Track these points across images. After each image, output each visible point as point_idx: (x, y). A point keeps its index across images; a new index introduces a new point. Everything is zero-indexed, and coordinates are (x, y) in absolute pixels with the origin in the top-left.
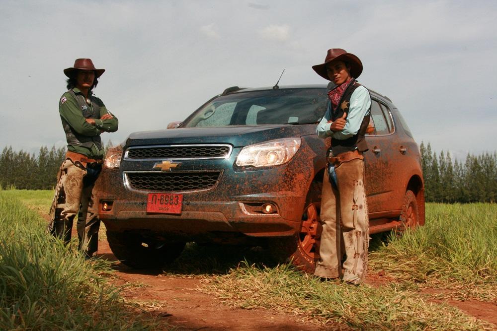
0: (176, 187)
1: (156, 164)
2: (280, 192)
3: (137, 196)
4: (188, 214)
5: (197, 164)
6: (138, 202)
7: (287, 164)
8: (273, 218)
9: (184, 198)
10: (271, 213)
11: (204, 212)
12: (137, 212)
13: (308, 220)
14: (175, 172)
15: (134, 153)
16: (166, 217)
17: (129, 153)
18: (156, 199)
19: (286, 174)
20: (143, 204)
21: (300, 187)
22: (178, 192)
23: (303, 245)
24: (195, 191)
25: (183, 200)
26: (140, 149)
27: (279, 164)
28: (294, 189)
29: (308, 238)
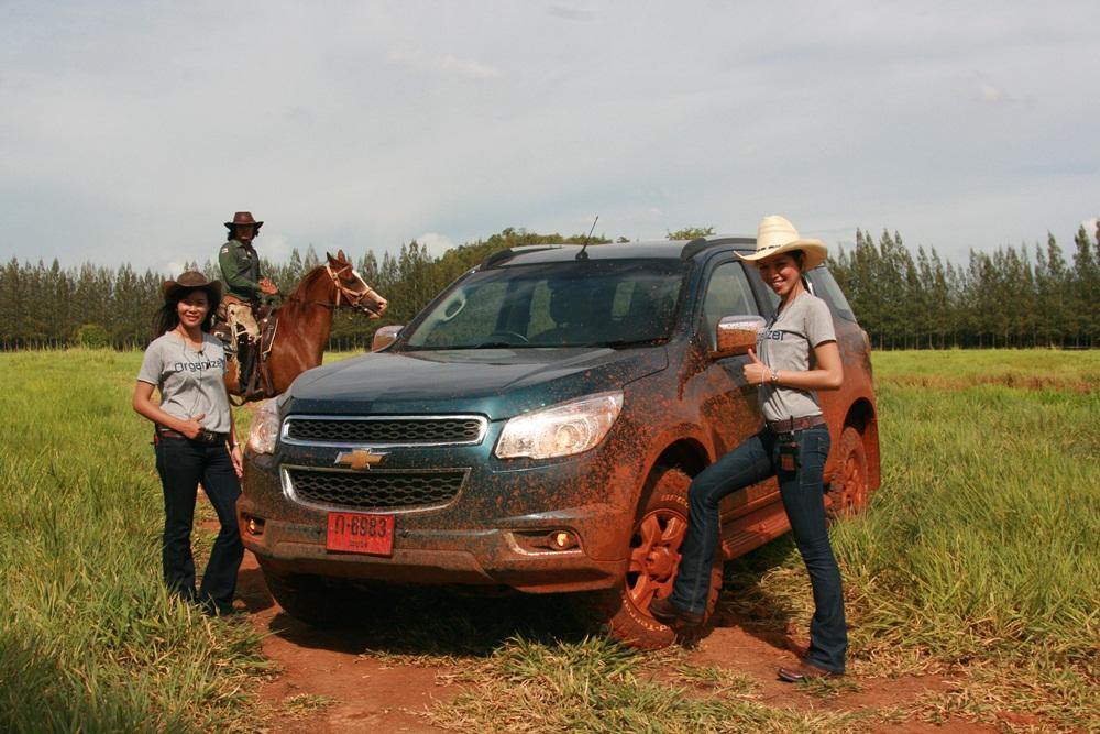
0: (382, 500)
1: (341, 454)
2: (584, 507)
3: (308, 514)
4: (405, 555)
5: (420, 457)
6: (312, 526)
7: (595, 451)
8: (571, 558)
9: (398, 522)
10: (567, 550)
11: (435, 552)
12: (310, 546)
13: (644, 545)
14: (378, 471)
15: (300, 429)
16: (364, 559)
17: (290, 428)
18: (343, 523)
19: (594, 471)
20: (319, 533)
21: (623, 492)
22: (385, 510)
23: (635, 597)
24: (418, 510)
25: (395, 527)
26: (310, 421)
27: (581, 450)
28: (611, 498)
29: (642, 581)
